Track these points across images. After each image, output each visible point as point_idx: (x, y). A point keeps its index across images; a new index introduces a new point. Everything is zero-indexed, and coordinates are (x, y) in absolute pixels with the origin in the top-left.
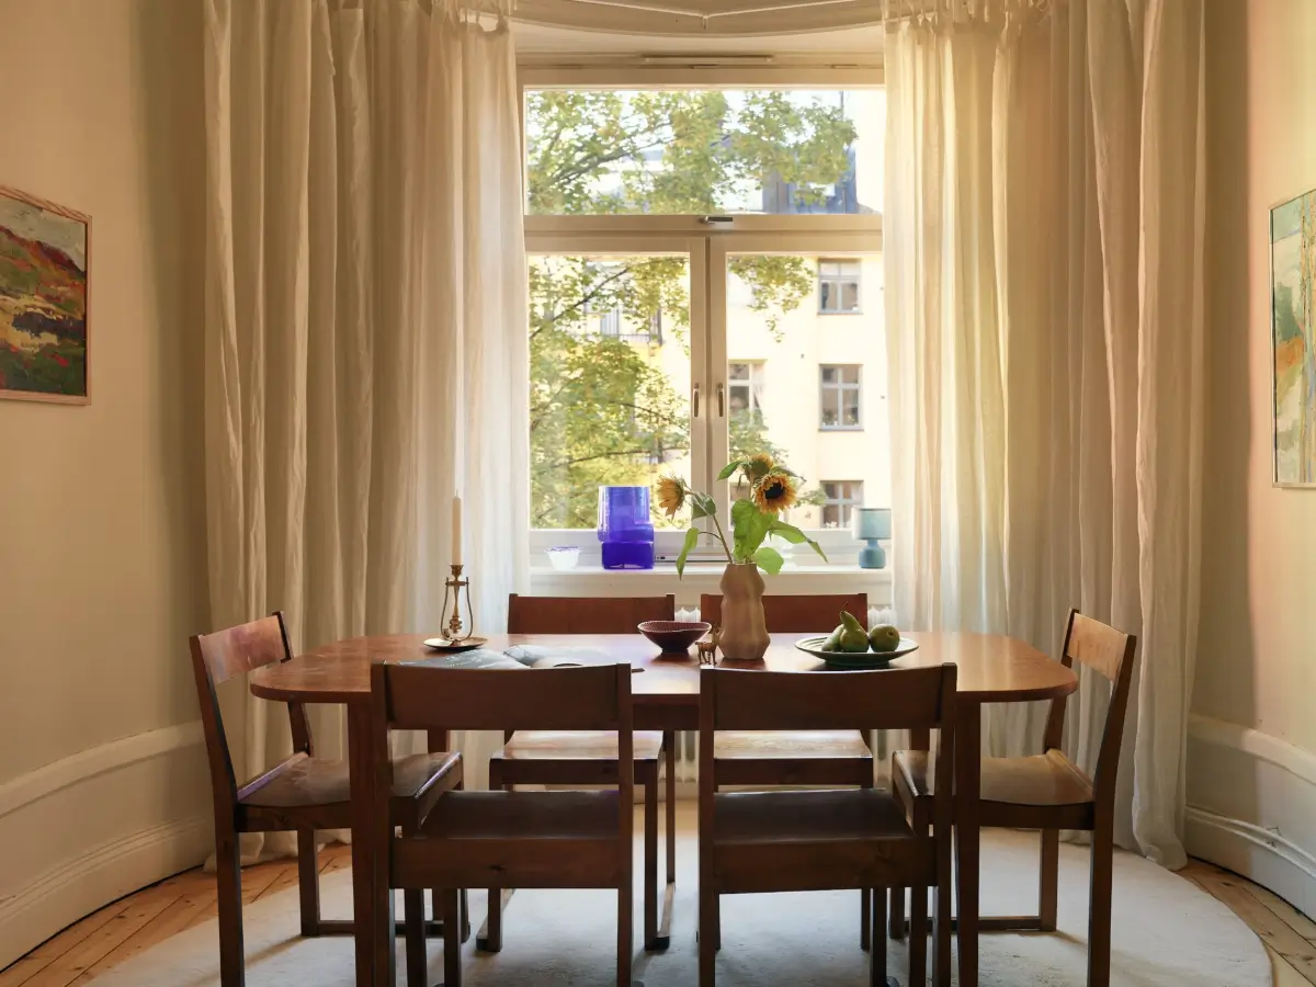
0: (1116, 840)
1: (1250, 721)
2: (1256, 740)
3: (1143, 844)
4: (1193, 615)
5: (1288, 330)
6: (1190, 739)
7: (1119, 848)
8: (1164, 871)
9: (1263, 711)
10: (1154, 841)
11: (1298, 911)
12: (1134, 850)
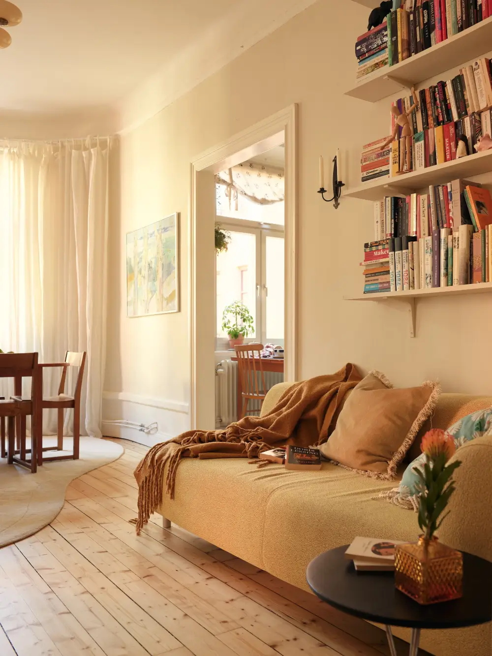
0: (80, 433)
1: (120, 390)
2: (122, 396)
3: (88, 432)
4: (104, 363)
5: (131, 270)
6: (103, 399)
7: (81, 435)
8: (95, 438)
9: (124, 386)
10: (92, 431)
11: (133, 441)
12: (86, 435)
